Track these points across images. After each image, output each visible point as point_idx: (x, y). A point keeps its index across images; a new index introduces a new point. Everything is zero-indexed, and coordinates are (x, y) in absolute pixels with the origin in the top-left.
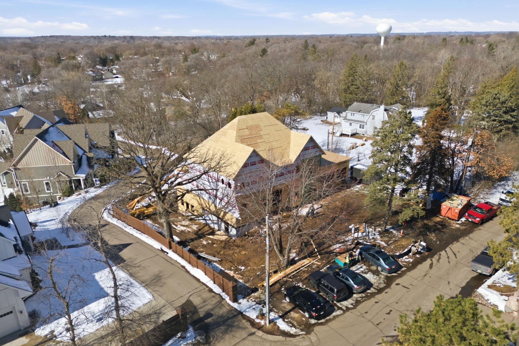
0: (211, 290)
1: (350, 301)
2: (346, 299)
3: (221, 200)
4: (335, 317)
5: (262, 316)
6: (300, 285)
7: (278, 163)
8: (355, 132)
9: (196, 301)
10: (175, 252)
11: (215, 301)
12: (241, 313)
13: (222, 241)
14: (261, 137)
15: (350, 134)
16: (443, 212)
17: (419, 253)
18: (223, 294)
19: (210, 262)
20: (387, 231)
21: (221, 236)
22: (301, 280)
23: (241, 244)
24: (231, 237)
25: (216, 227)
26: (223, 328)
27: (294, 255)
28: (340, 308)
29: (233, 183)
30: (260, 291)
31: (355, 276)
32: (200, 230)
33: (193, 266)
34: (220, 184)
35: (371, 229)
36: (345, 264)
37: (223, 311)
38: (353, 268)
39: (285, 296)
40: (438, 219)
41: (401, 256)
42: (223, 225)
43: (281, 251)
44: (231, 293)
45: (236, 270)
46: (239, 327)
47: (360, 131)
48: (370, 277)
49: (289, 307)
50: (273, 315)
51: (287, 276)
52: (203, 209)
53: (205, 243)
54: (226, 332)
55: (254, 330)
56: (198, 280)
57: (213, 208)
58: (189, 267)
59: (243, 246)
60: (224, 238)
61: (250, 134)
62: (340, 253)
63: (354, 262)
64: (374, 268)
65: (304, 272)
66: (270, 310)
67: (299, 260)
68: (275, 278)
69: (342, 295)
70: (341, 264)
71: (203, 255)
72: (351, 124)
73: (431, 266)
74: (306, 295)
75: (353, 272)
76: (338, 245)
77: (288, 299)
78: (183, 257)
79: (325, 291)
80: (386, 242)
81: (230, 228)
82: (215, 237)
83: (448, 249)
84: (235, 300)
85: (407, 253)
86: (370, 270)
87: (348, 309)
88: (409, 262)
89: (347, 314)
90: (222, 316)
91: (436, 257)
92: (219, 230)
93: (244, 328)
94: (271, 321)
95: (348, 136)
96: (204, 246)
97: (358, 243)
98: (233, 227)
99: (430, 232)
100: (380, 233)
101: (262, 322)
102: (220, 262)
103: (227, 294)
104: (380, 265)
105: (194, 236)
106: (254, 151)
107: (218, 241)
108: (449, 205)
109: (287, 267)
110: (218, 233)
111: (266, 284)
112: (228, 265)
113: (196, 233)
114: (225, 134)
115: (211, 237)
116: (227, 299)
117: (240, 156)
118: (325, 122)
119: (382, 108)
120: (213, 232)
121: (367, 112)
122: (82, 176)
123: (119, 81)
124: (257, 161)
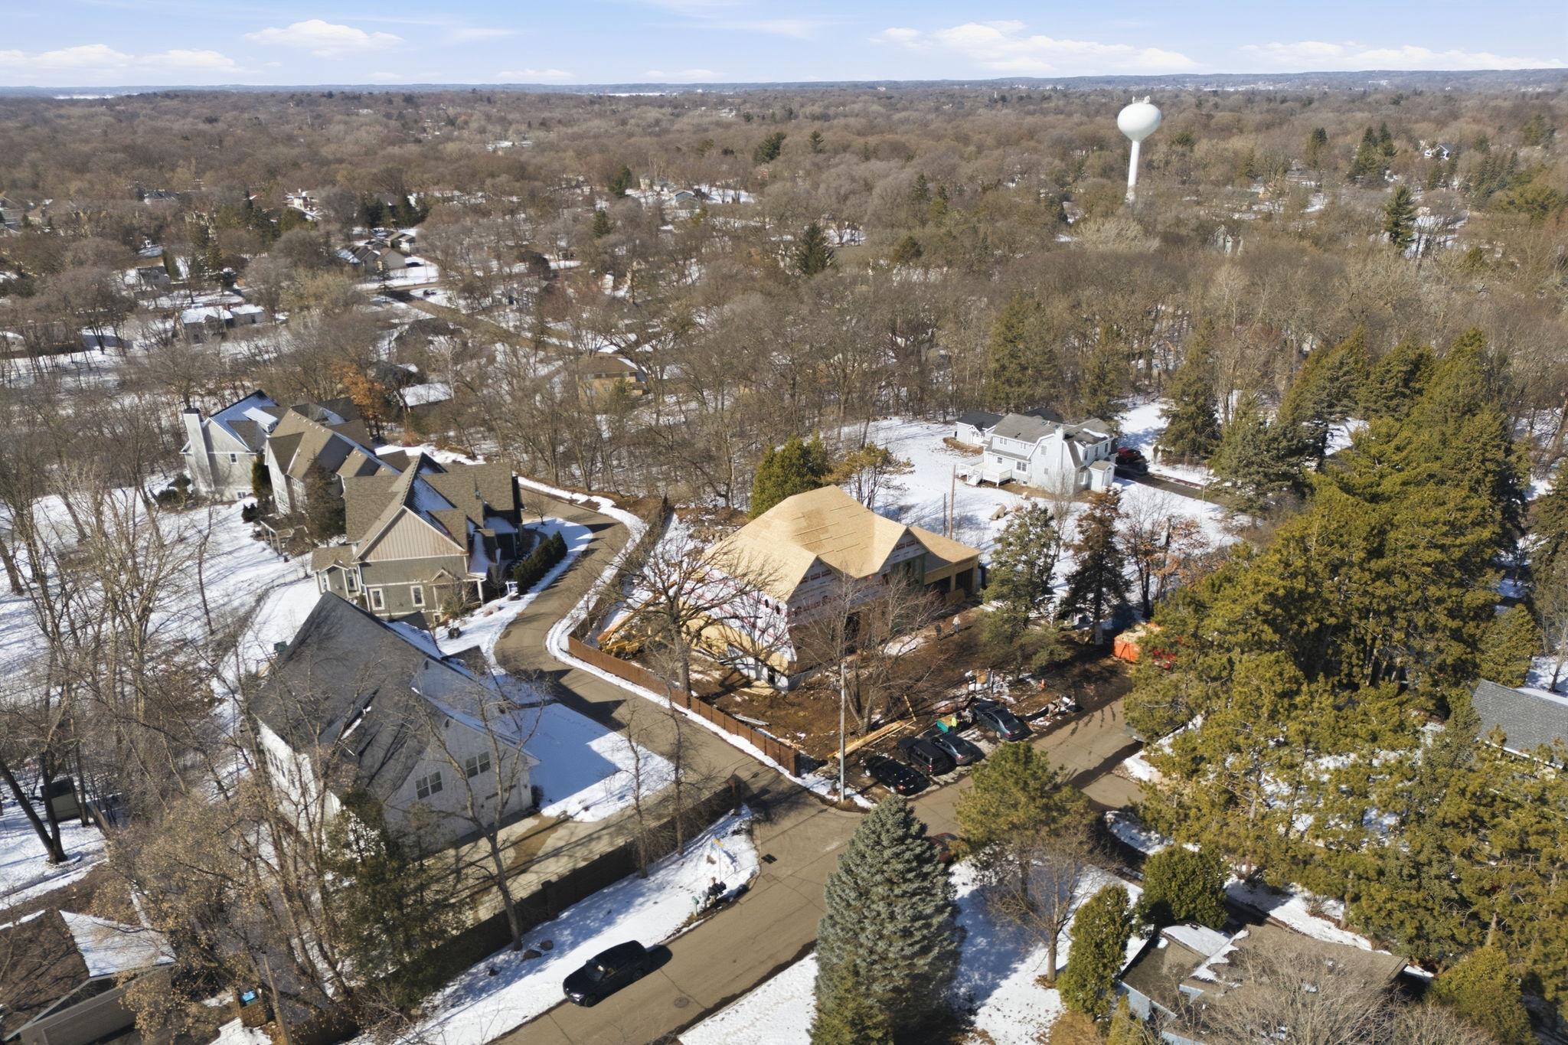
0: (762, 764)
1: (951, 774)
2: (945, 772)
3: (763, 632)
4: (928, 793)
5: (835, 791)
6: (886, 755)
7: (855, 573)
8: (1006, 476)
9: (745, 775)
10: (699, 712)
11: (770, 776)
12: (806, 789)
13: (766, 697)
14: (825, 530)
15: (997, 481)
16: (1118, 651)
17: (1061, 713)
18: (781, 769)
19: (753, 727)
20: (1022, 681)
21: (762, 689)
22: (886, 750)
23: (796, 701)
24: (778, 690)
25: (753, 674)
26: (785, 805)
27: (878, 717)
28: (936, 783)
29: (784, 607)
30: (830, 764)
31: (960, 744)
32: (726, 679)
33: (730, 732)
34: (762, 607)
35: (997, 678)
36: (951, 728)
37: (782, 787)
38: (962, 735)
39: (865, 768)
40: (1109, 662)
41: (1035, 717)
42: (765, 671)
43: (859, 710)
44: (792, 765)
45: (794, 738)
46: (805, 804)
47: (1019, 475)
48: (984, 746)
49: (869, 782)
50: (848, 791)
51: (867, 744)
52: (730, 644)
53: (738, 699)
54: (790, 809)
55: (825, 807)
56: (742, 751)
57: (747, 644)
58: (723, 734)
59: (799, 705)
60: (768, 692)
61: (809, 526)
62: (945, 714)
63: (963, 726)
64: (991, 734)
65: (892, 739)
66: (846, 786)
67: (887, 723)
68: (852, 746)
69: (940, 767)
70: (945, 729)
71: (739, 717)
72: (1000, 461)
73: (1074, 732)
74: (892, 766)
75: (961, 741)
76: (943, 703)
77: (868, 773)
78: (712, 720)
79: (917, 762)
80: (1017, 699)
81: (777, 676)
82: (753, 691)
83: (1107, 709)
84: (798, 774)
85: (1043, 714)
86: (985, 737)
87: (947, 784)
88: (1044, 727)
89: (945, 789)
90: (782, 793)
91: (1086, 719)
92: (757, 679)
93: (812, 805)
94: (846, 797)
95: (992, 484)
96: (738, 704)
97: (974, 699)
98: (783, 674)
99: (1089, 683)
100: (1011, 684)
101: (836, 799)
102: (769, 727)
103: (787, 768)
104: (999, 730)
105: (719, 690)
106: (818, 559)
107: (759, 696)
108: (1126, 640)
109: (867, 733)
110: (757, 683)
111: (839, 755)
112: (780, 731)
113: (722, 683)
114: (768, 525)
115: (746, 690)
116: (787, 774)
117: (795, 565)
118: (952, 444)
119: (1060, 433)
120: (748, 683)
121: (1031, 438)
122: (480, 577)
123: (424, 273)
124: (821, 573)
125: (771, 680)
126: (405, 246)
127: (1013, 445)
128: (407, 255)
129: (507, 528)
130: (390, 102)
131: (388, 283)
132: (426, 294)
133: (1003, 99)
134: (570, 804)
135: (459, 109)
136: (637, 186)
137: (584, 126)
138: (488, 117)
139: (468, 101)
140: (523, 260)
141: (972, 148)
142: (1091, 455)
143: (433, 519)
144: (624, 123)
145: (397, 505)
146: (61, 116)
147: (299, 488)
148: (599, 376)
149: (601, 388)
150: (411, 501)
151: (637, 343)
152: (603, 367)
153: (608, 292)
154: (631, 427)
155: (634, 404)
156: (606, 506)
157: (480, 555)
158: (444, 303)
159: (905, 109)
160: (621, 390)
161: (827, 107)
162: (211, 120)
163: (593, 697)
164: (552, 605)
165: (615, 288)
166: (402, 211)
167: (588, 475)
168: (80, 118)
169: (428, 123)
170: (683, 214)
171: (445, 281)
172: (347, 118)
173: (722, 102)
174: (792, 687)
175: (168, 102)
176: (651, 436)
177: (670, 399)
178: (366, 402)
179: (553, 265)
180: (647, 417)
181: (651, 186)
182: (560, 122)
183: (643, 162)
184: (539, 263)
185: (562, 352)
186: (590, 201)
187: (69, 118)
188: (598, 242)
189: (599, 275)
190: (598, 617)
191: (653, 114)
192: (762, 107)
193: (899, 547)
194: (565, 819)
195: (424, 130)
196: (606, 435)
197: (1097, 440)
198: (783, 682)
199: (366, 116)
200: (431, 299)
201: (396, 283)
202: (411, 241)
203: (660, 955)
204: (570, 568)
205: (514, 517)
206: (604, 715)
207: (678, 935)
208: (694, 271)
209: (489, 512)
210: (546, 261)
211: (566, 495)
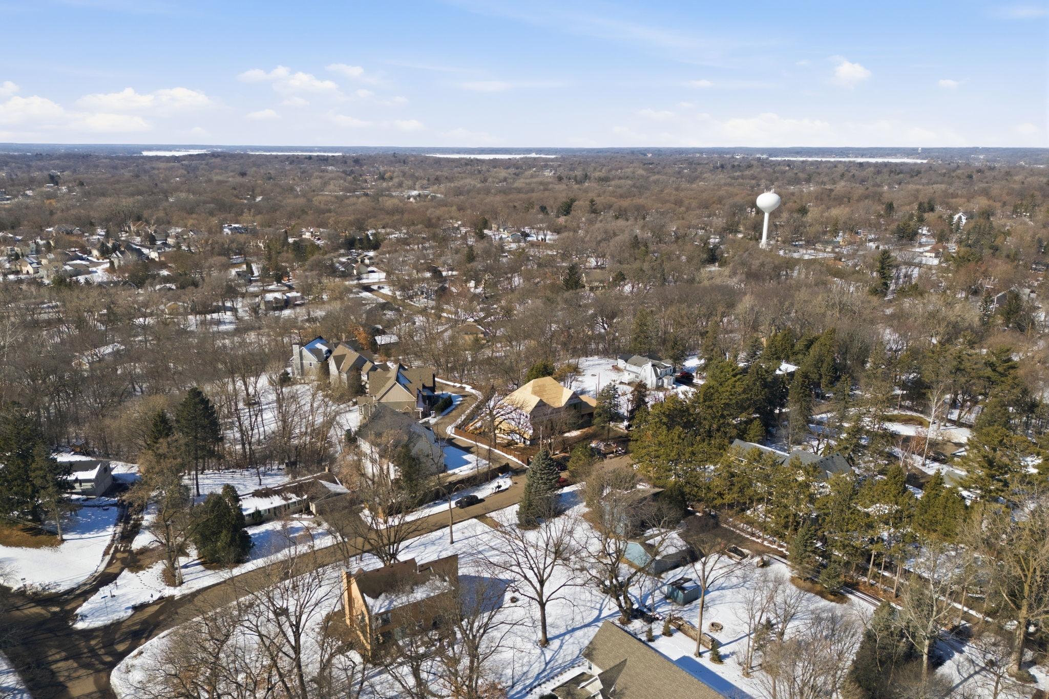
0: (517, 462)
3: (522, 425)
7: (553, 405)
8: (631, 381)
9: (509, 464)
10: (499, 450)
11: (519, 465)
13: (522, 447)
14: (544, 391)
15: (627, 382)
17: (618, 453)
18: (522, 463)
21: (521, 444)
23: (531, 447)
24: (526, 445)
25: (518, 440)
26: (522, 472)
27: (558, 452)
29: (529, 416)
33: (509, 455)
34: (522, 416)
35: (601, 443)
37: (522, 468)
41: (609, 454)
42: (523, 439)
56: (510, 459)
58: (505, 455)
59: (533, 449)
60: (523, 445)
61: (539, 389)
72: (629, 374)
73: (621, 458)
78: (503, 452)
80: (605, 449)
81: (526, 441)
85: (612, 453)
88: (612, 456)
92: (520, 441)
95: (625, 384)
96: (512, 448)
98: (528, 440)
100: (605, 445)
103: (525, 464)
105: (507, 445)
106: (541, 400)
107: (520, 446)
113: (508, 443)
114: (526, 389)
117: (534, 401)
118: (616, 368)
119: (650, 364)
120: (517, 444)
121: (640, 366)
122: (421, 409)
123: (376, 277)
124: (541, 405)
125: (524, 442)
126: (367, 261)
127: (634, 368)
128: (368, 266)
129: (430, 394)
130: (346, 162)
131: (361, 282)
132: (379, 288)
133: (722, 166)
134: (457, 471)
135: (386, 168)
136: (490, 229)
137: (461, 183)
138: (404, 174)
139: (392, 162)
140: (429, 271)
141: (683, 209)
142: (663, 373)
143: (405, 387)
144: (485, 180)
145: (393, 381)
146: (153, 168)
147: (344, 376)
148: (466, 334)
149: (469, 338)
150: (398, 380)
151: (485, 318)
152: (469, 330)
153: (472, 290)
154: (480, 357)
155: (482, 346)
156: (468, 388)
157: (421, 402)
158: (390, 293)
159: (658, 173)
160: (477, 340)
161: (610, 170)
162: (243, 174)
163: (463, 445)
164: (447, 420)
165: (476, 287)
166: (365, 242)
167: (461, 376)
168: (165, 169)
169: (368, 177)
170: (514, 246)
171: (390, 281)
172: (321, 174)
173: (546, 164)
174: (531, 444)
175: (213, 160)
176: (489, 361)
177: (499, 345)
178: (364, 342)
179: (444, 274)
180: (488, 353)
181: (498, 230)
182: (447, 178)
183: (495, 215)
184: (437, 273)
185: (449, 320)
186: (464, 237)
187: (158, 169)
188: (469, 266)
189: (467, 281)
190: (465, 423)
191: (503, 173)
192: (570, 170)
193: (571, 398)
194: (454, 474)
195: (366, 181)
196: (470, 359)
197: (666, 367)
198: (528, 443)
199: (332, 172)
200: (382, 291)
201: (364, 281)
202: (370, 258)
203: (482, 500)
204: (454, 409)
205: (433, 389)
206: (468, 450)
207: (487, 497)
208: (517, 281)
209: (424, 387)
210: (440, 272)
211: (452, 384)
